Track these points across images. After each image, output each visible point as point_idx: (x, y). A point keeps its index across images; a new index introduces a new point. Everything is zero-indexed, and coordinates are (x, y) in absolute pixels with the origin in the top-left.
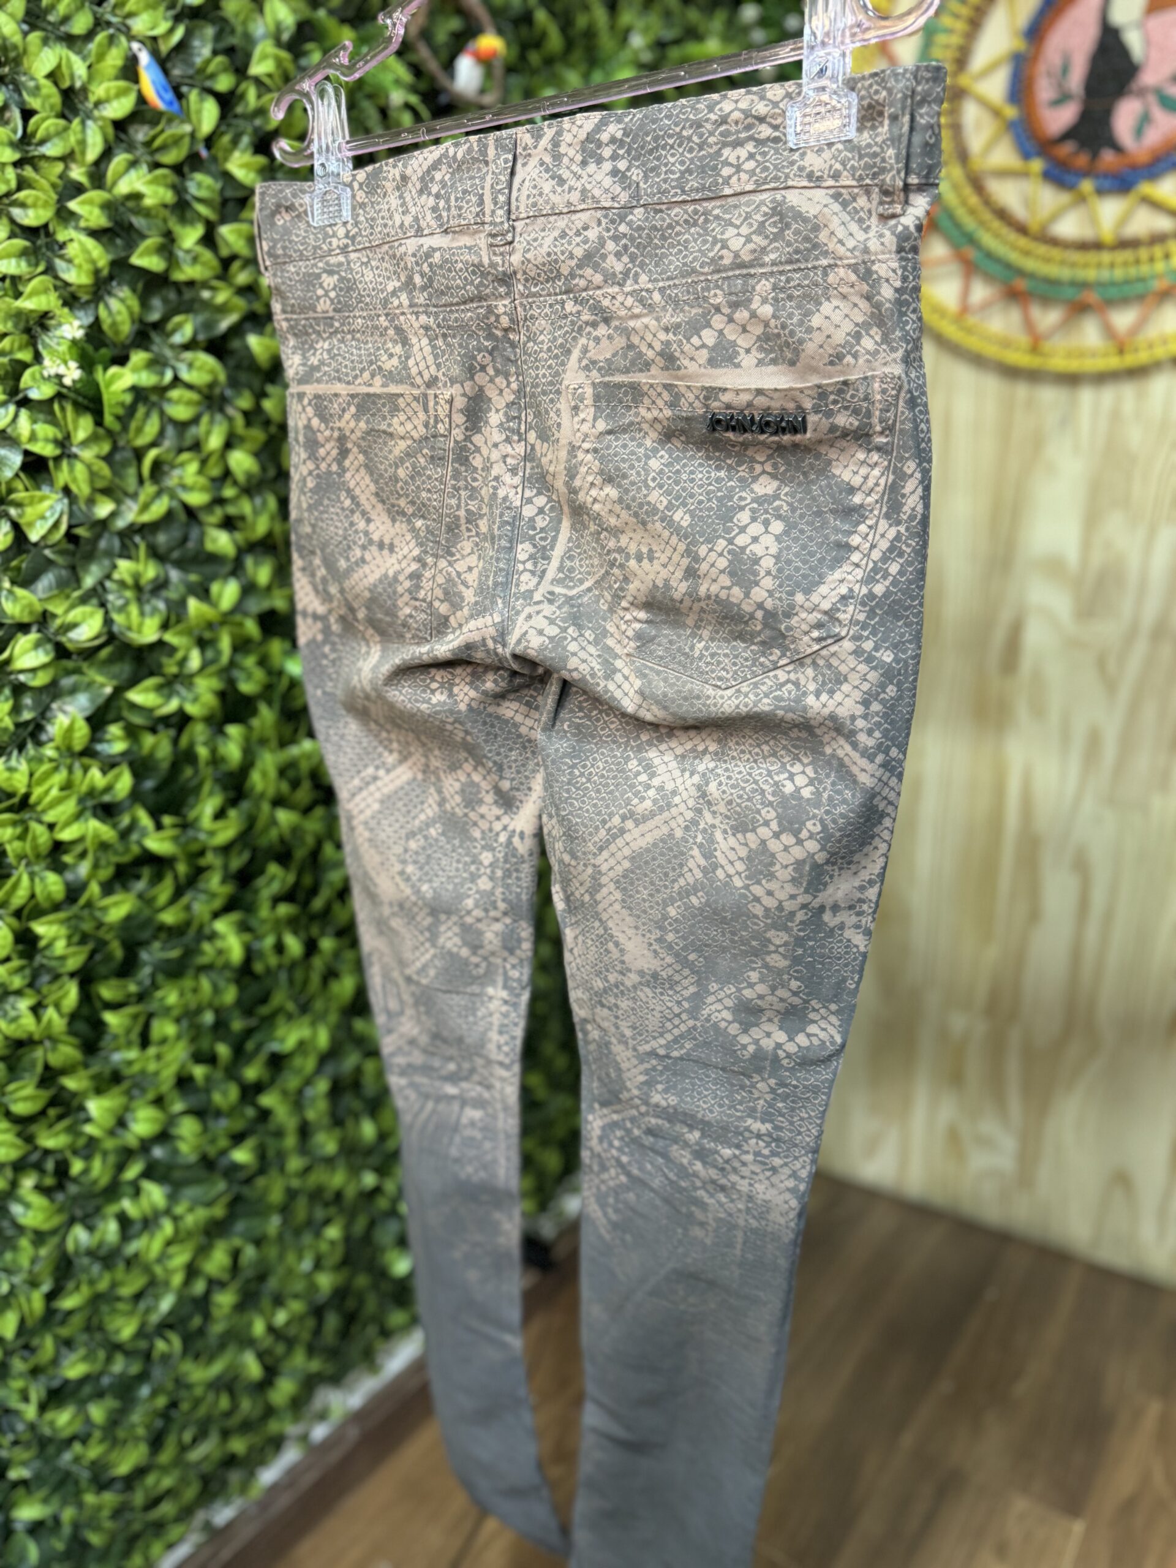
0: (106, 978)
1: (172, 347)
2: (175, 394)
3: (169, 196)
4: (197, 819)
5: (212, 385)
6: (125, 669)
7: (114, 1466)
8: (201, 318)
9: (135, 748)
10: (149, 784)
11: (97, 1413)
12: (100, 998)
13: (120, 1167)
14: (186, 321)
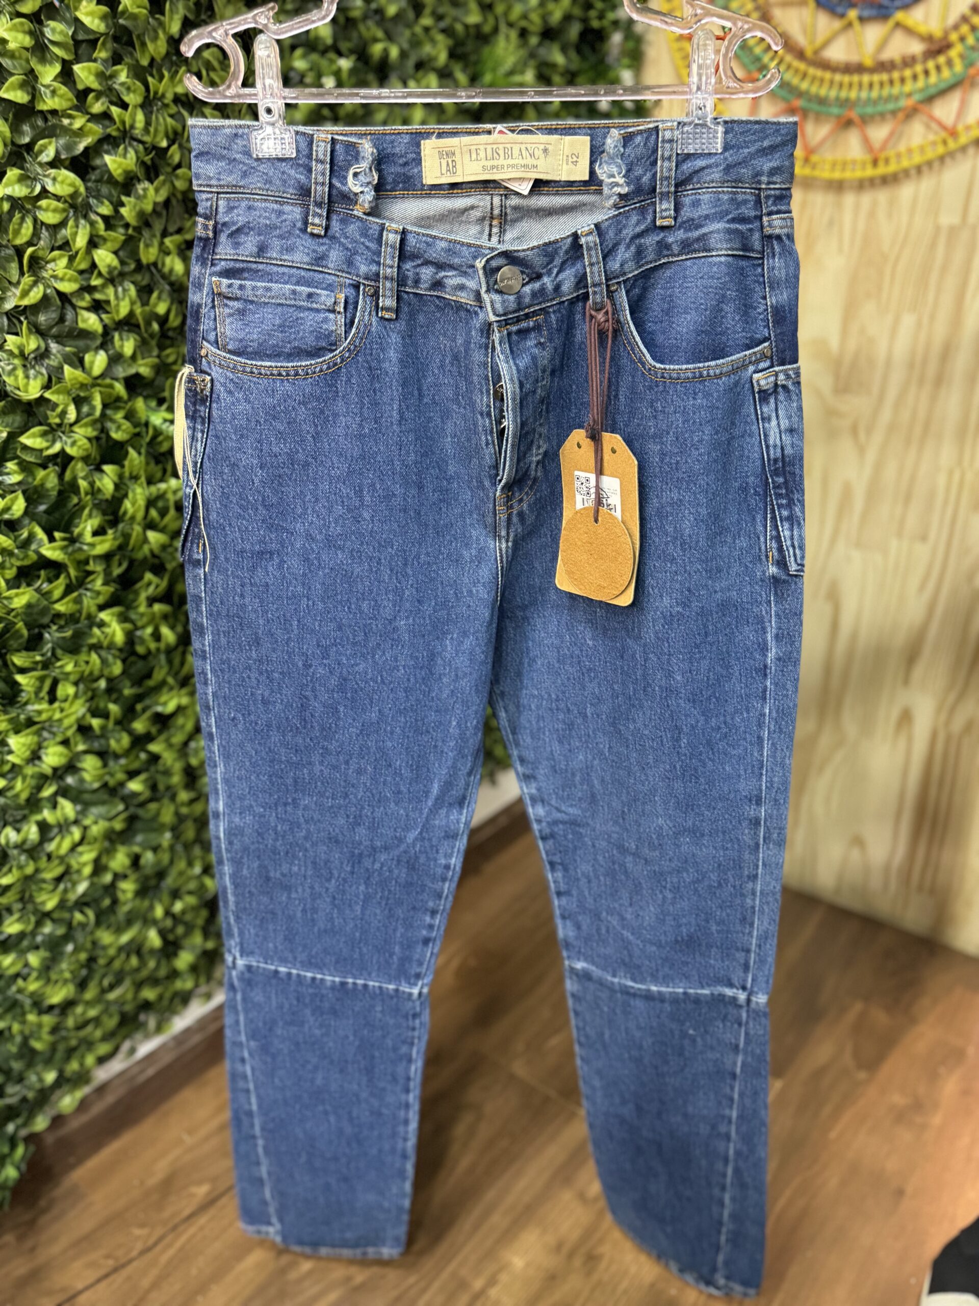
0: (18, 651)
1: (41, 165)
2: (43, 203)
3: (28, 41)
4: (81, 535)
5: (75, 195)
6: (17, 419)
7: (51, 997)
8: (62, 141)
9: (30, 480)
10: (42, 508)
11: (34, 959)
12: (14, 664)
13: (39, 788)
14: (50, 143)
